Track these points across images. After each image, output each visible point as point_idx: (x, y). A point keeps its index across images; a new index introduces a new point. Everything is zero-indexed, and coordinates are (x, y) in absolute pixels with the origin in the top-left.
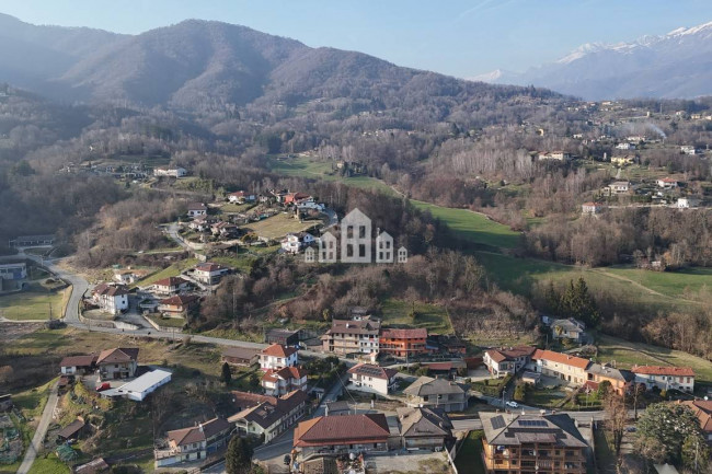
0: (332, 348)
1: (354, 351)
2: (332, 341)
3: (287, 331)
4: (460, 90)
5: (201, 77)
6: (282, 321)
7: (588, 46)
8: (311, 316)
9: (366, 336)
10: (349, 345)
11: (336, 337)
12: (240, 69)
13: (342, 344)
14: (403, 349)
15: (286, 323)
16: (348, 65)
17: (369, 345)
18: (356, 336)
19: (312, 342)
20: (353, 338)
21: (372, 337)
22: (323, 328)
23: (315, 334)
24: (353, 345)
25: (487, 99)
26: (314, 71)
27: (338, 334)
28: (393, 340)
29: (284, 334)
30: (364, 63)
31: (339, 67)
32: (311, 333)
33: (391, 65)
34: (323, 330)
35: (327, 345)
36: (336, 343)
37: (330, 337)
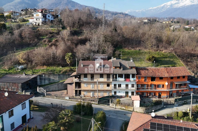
0: (78, 93)
1: (106, 95)
2: (78, 85)
3: (23, 76)
4: (101, 12)
5: (12, 2)
6: (20, 67)
7: (129, 10)
8: (51, 61)
9: (121, 76)
10: (101, 87)
11: (83, 79)
12: (27, 2)
13: (90, 87)
14: (165, 89)
15: (23, 69)
16: (65, 3)
17: (123, 86)
18: (108, 76)
19: (52, 87)
20: (104, 80)
21: (127, 77)
22: (66, 72)
23: (57, 79)
24: (105, 87)
25: (109, 15)
26: (53, 4)
27: (86, 76)
28: (153, 79)
29: (20, 79)
30: (70, 3)
31: (62, 3)
32: (52, 77)
33: (79, 4)
34: (67, 74)
35: (72, 89)
36: (84, 87)
37: (76, 80)
